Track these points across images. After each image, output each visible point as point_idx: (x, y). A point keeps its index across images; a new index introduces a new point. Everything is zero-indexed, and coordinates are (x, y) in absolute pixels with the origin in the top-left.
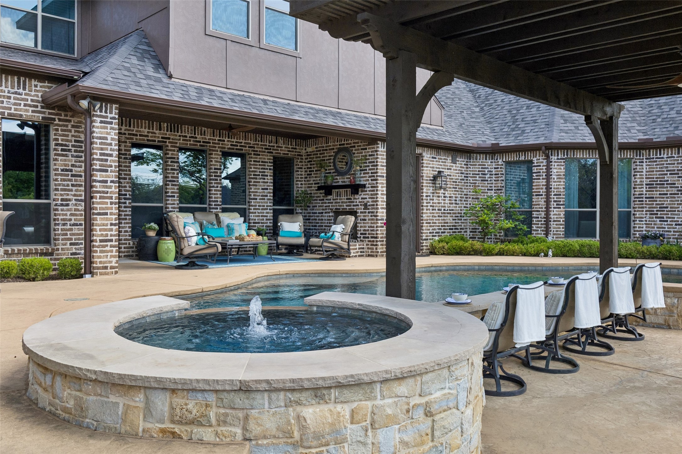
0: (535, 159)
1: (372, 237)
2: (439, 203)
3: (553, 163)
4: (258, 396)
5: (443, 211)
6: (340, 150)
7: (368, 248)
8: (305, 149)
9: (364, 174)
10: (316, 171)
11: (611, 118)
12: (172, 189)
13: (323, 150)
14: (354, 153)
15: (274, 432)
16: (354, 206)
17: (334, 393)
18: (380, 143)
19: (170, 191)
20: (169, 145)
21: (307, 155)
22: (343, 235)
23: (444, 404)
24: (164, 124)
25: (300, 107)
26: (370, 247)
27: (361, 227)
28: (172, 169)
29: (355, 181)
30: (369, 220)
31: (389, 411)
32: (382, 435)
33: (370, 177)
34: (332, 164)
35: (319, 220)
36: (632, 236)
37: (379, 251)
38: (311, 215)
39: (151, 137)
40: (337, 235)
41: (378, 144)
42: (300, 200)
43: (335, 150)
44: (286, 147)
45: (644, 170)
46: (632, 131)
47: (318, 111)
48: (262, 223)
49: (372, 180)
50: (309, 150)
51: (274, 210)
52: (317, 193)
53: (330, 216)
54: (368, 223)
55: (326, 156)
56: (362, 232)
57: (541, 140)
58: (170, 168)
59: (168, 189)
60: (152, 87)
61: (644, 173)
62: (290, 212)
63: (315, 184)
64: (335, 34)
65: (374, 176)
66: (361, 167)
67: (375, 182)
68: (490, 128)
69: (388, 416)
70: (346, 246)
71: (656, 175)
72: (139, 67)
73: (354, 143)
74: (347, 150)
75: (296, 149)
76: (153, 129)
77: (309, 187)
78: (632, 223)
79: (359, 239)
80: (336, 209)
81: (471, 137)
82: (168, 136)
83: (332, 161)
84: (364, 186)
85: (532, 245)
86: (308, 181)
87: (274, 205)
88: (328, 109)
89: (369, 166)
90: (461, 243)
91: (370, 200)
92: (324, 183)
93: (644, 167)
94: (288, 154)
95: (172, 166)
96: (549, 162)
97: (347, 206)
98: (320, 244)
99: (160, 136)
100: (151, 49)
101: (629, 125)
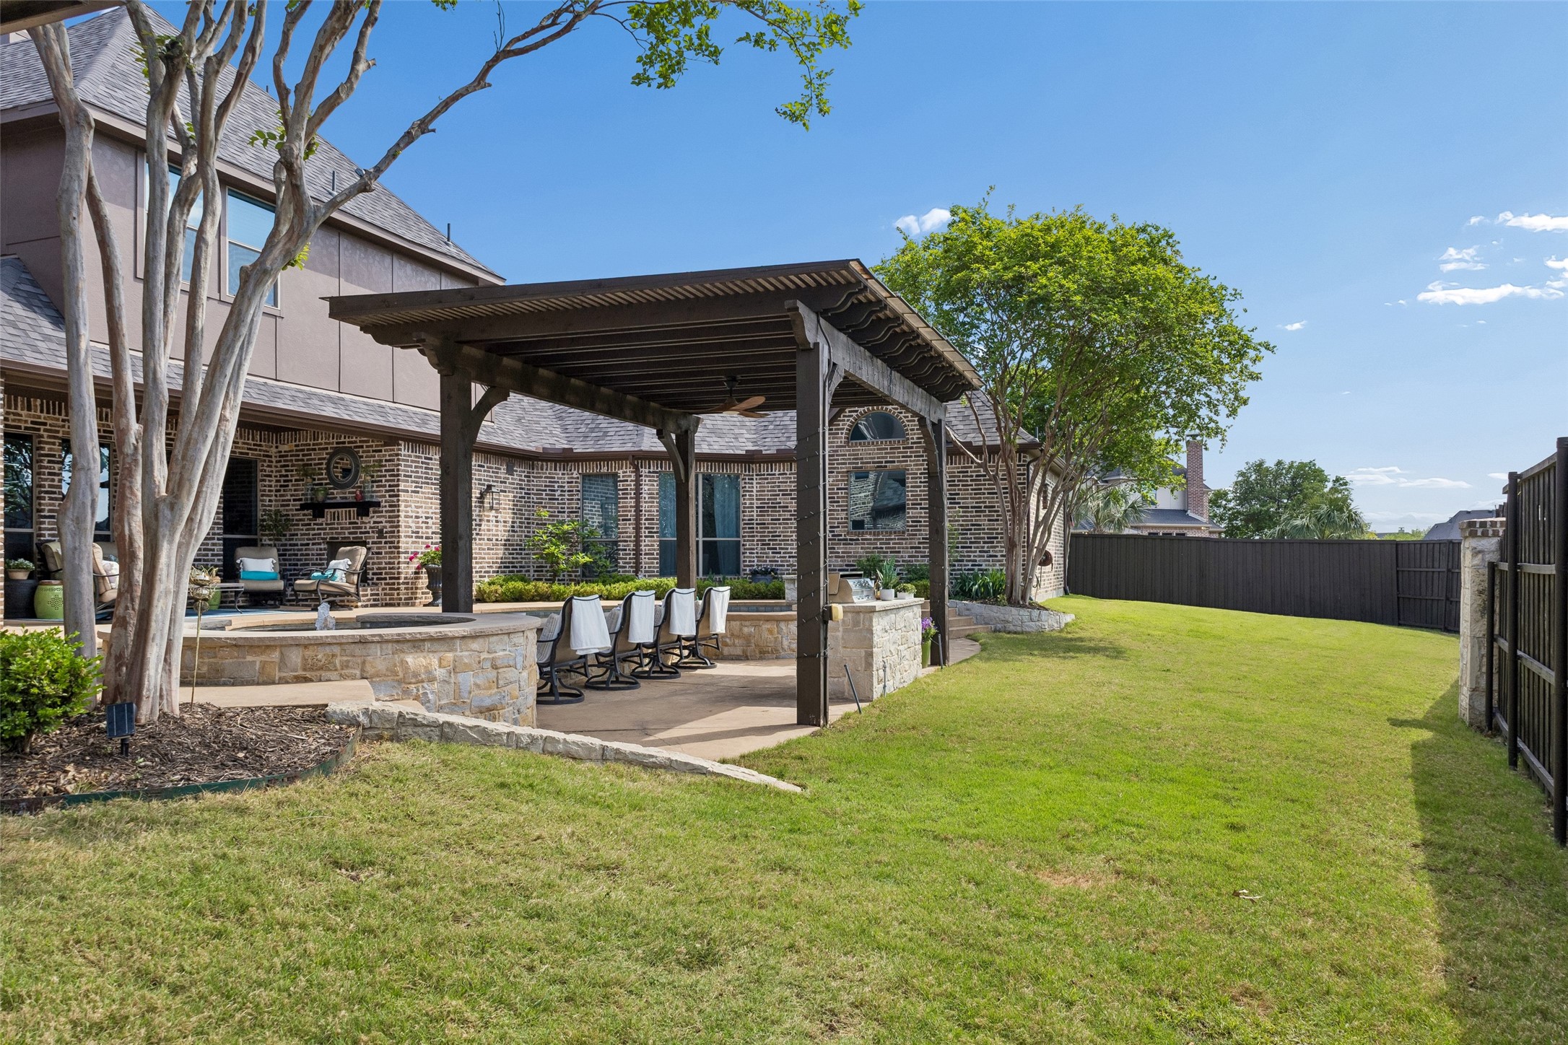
0: (621, 471)
1: (390, 578)
2: (489, 530)
3: (643, 478)
4: (373, 646)
5: (494, 541)
6: (337, 451)
7: (385, 594)
8: (277, 447)
9: (378, 486)
10: (296, 480)
11: (686, 432)
12: (50, 505)
13: (308, 450)
14: (362, 457)
15: (384, 672)
16: (361, 533)
17: (427, 645)
18: (402, 443)
19: (47, 508)
20: (46, 434)
21: (280, 456)
22: (349, 574)
23: (506, 661)
24: (35, 401)
25: (282, 388)
26: (388, 592)
27: (373, 563)
28: (50, 474)
29: (363, 497)
30: (386, 553)
31: (466, 661)
32: (461, 677)
33: (387, 491)
34: (324, 472)
35: (302, 555)
36: (742, 573)
37: (403, 597)
38: (288, 547)
39: (14, 420)
40: (340, 575)
41: (399, 445)
42: (269, 526)
43: (329, 451)
44: (244, 443)
45: (755, 490)
46: (740, 440)
47: (311, 395)
48: (205, 560)
49: (390, 496)
50: (286, 448)
51: (224, 539)
52: (298, 515)
53: (321, 550)
54: (384, 558)
55: (314, 459)
56: (375, 571)
57: (628, 447)
58: (47, 471)
59: (44, 505)
60: (57, 353)
61: (754, 493)
62: (252, 543)
63: (294, 500)
64: (380, 339)
65: (393, 491)
66: (373, 477)
67: (395, 499)
68: (562, 426)
69: (465, 664)
70: (353, 590)
71: (767, 495)
72: (29, 321)
73: (360, 441)
74: (351, 452)
75: (260, 445)
76: (16, 409)
77: (282, 506)
78: (742, 556)
79: (370, 582)
80: (331, 538)
81: (534, 438)
82: (42, 420)
83: (324, 466)
84: (378, 504)
85: (617, 585)
86: (281, 496)
87: (225, 533)
88: (325, 392)
89: (385, 476)
90: (519, 585)
91: (388, 525)
92: (312, 499)
93: (755, 485)
94: (248, 454)
95: (50, 468)
96: (638, 476)
97: (350, 533)
98: (314, 588)
99: (30, 420)
100: (39, 291)
101: (737, 431)
